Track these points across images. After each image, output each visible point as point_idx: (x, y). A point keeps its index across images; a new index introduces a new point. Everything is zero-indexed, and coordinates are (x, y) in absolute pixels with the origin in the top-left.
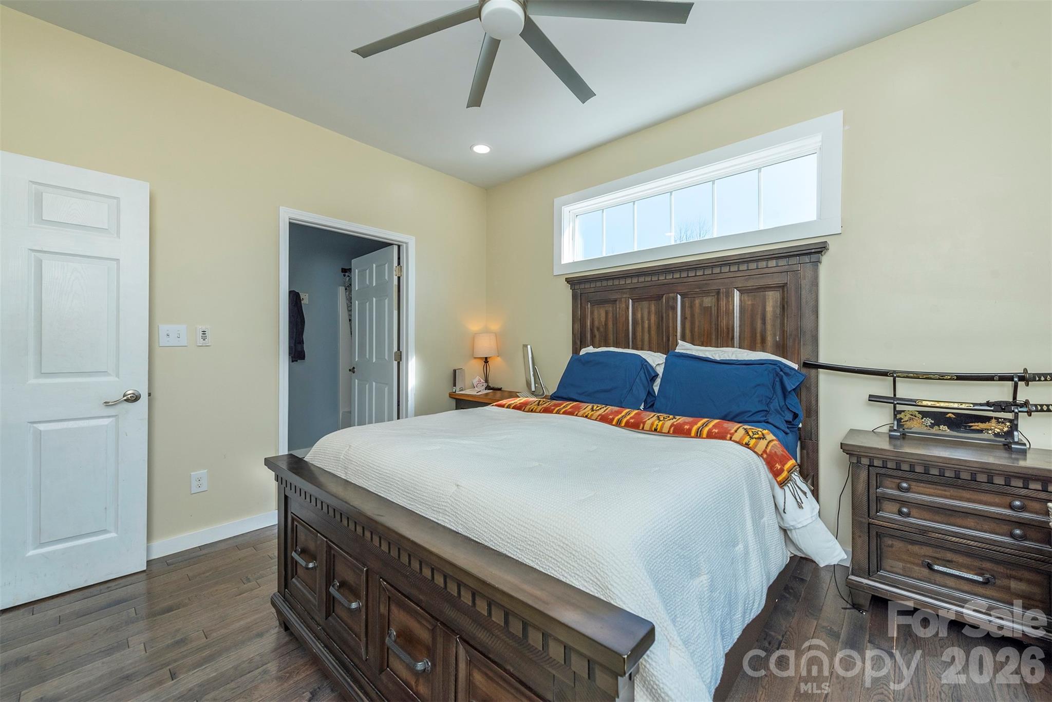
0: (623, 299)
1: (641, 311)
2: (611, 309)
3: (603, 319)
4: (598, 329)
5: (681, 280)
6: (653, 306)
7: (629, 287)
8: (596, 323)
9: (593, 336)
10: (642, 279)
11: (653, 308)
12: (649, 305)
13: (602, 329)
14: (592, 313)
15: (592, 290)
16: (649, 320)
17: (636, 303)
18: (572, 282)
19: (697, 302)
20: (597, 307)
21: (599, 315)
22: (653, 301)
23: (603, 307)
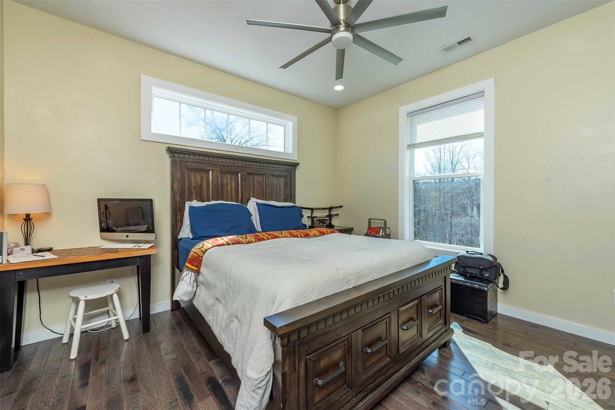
0: (215, 171)
1: (226, 179)
2: (205, 176)
3: (199, 182)
4: (195, 188)
5: (249, 166)
6: (233, 177)
7: (220, 164)
8: (193, 184)
9: (191, 193)
10: (228, 161)
11: (233, 178)
12: (231, 177)
13: (198, 189)
14: (189, 177)
15: (191, 160)
16: (231, 185)
17: (223, 174)
18: (172, 151)
19: (256, 178)
20: (194, 173)
21: (195, 179)
22: (233, 175)
23: (199, 173)
